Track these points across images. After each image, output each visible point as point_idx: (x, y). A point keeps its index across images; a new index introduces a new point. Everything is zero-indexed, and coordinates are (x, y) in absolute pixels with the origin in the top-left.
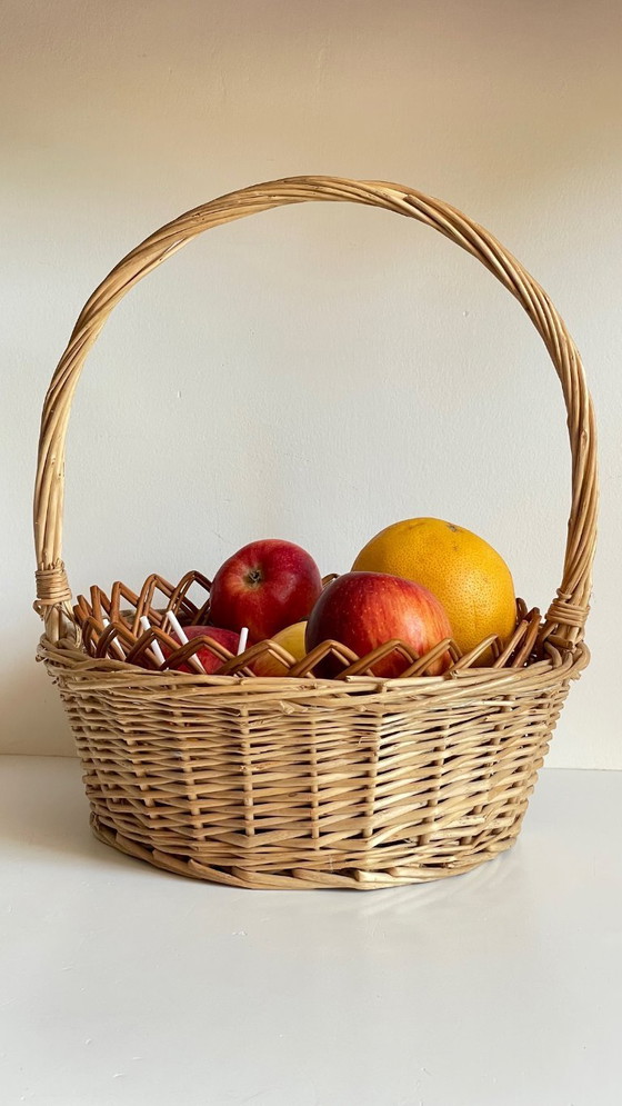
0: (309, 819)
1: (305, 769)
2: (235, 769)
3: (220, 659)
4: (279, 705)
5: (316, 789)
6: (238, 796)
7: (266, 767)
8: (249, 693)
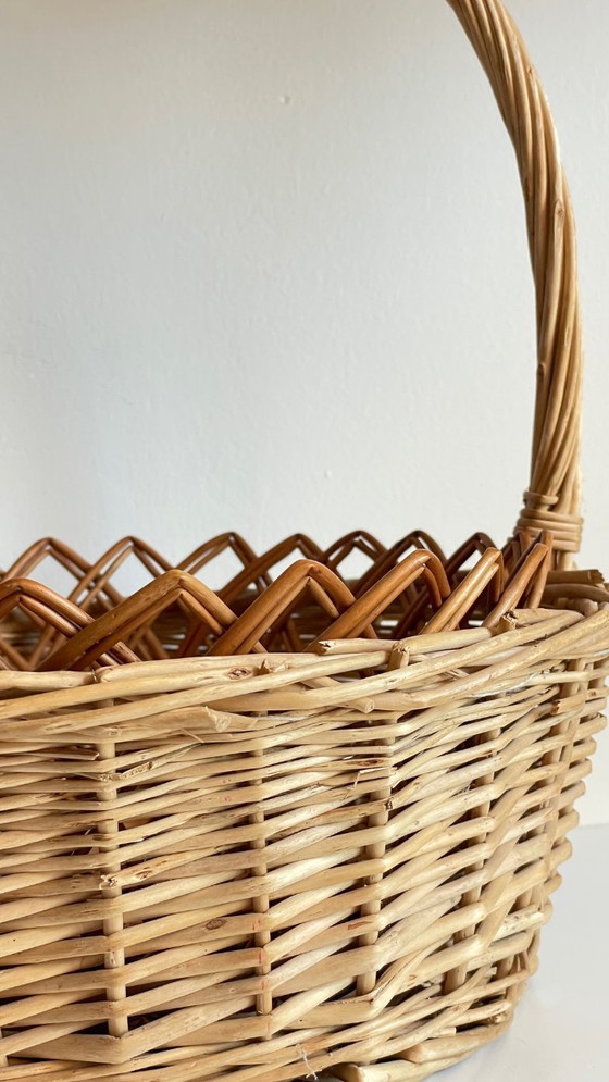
0: (252, 973)
1: (243, 861)
2: (85, 887)
3: (59, 630)
4: (205, 716)
5: (265, 904)
6: (90, 948)
7: (156, 869)
8: (119, 701)
